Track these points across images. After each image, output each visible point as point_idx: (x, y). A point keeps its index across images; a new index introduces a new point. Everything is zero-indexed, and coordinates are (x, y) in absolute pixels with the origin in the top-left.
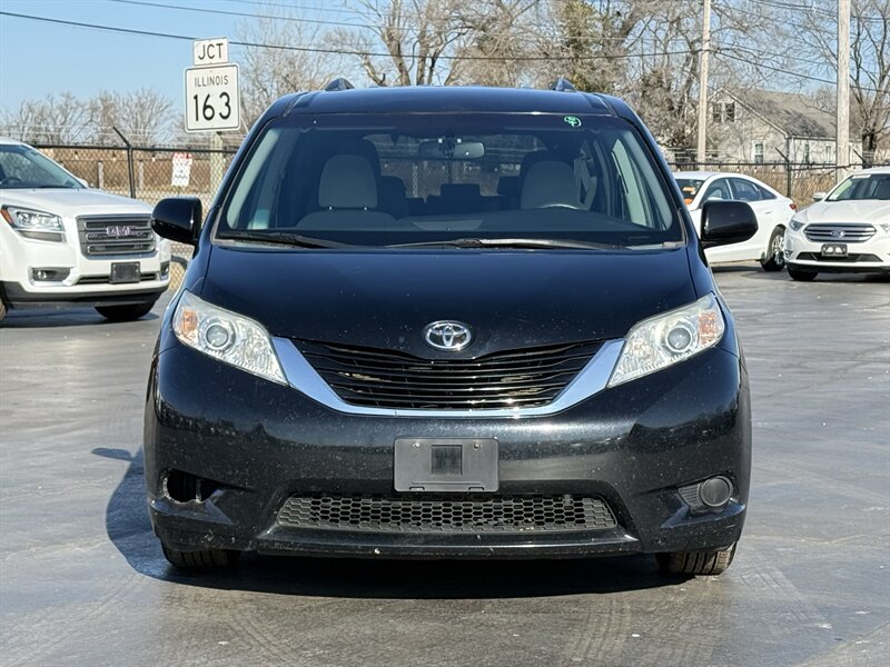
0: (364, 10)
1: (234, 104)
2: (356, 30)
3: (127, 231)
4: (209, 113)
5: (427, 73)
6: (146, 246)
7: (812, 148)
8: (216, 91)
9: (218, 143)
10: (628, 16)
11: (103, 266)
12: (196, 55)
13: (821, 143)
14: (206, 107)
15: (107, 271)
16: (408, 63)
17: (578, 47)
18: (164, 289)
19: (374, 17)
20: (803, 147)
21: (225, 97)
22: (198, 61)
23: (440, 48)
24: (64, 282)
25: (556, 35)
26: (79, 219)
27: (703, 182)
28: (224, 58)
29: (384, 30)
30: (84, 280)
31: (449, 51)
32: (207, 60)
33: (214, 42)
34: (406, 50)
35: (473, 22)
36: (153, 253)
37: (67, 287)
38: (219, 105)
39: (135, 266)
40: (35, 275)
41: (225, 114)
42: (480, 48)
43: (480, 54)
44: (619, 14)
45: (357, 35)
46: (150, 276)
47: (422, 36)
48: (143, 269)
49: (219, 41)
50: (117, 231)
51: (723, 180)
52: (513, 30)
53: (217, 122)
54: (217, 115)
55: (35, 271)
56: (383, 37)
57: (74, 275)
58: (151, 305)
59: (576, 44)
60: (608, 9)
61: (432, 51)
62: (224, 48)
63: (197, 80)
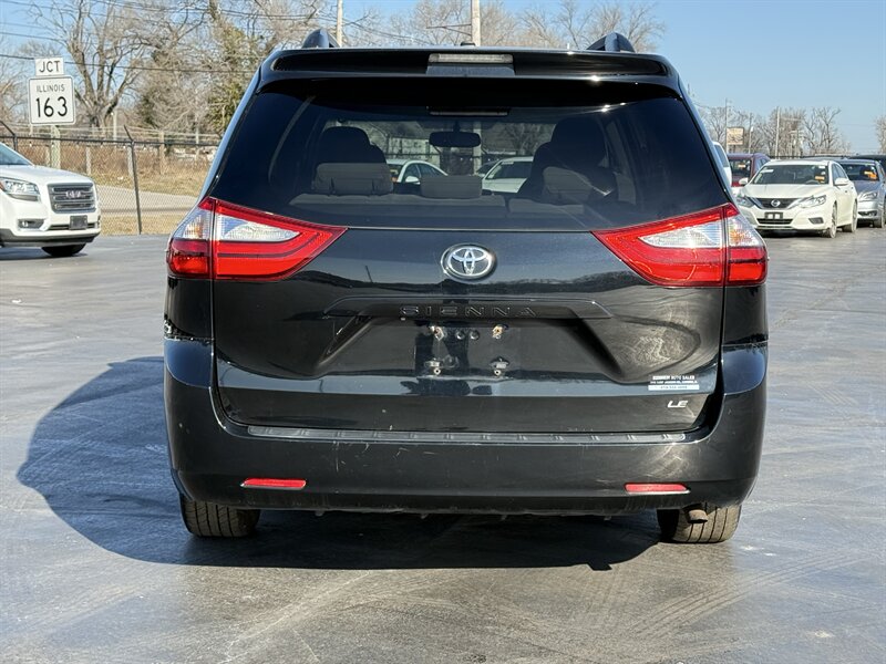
0: (53, 27)
1: (69, 105)
2: (48, 42)
3: (79, 195)
4: (49, 111)
5: (106, 78)
6: (89, 205)
7: (405, 144)
8: (54, 96)
9: (57, 134)
10: (270, 39)
11: (65, 218)
12: (38, 70)
13: (410, 141)
14: (46, 107)
15: (68, 222)
16: (90, 71)
17: (234, 62)
18: (97, 235)
19: (61, 33)
20: (398, 144)
21: (62, 101)
22: (39, 74)
23: (117, 58)
24: (41, 228)
25: (216, 53)
26: (49, 186)
27: (402, 166)
28: (61, 72)
29: (70, 44)
30: (53, 228)
31: (125, 62)
32: (46, 73)
33: (53, 60)
34: (89, 60)
35: (147, 40)
36: (94, 209)
37: (43, 232)
38: (58, 106)
39: (84, 218)
40: (20, 224)
41: (62, 112)
42: (156, 60)
43: (155, 65)
44: (262, 37)
45: (48, 46)
46: (91, 225)
47: (100, 49)
48: (89, 221)
49: (57, 59)
50: (73, 194)
51: (414, 164)
52: (178, 48)
53: (56, 118)
54: (56, 113)
55: (20, 222)
56: (69, 48)
57: (46, 225)
58: (82, 246)
59: (232, 60)
60: (253, 34)
61: (110, 62)
62: (61, 65)
63: (38, 88)
